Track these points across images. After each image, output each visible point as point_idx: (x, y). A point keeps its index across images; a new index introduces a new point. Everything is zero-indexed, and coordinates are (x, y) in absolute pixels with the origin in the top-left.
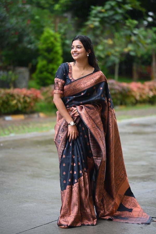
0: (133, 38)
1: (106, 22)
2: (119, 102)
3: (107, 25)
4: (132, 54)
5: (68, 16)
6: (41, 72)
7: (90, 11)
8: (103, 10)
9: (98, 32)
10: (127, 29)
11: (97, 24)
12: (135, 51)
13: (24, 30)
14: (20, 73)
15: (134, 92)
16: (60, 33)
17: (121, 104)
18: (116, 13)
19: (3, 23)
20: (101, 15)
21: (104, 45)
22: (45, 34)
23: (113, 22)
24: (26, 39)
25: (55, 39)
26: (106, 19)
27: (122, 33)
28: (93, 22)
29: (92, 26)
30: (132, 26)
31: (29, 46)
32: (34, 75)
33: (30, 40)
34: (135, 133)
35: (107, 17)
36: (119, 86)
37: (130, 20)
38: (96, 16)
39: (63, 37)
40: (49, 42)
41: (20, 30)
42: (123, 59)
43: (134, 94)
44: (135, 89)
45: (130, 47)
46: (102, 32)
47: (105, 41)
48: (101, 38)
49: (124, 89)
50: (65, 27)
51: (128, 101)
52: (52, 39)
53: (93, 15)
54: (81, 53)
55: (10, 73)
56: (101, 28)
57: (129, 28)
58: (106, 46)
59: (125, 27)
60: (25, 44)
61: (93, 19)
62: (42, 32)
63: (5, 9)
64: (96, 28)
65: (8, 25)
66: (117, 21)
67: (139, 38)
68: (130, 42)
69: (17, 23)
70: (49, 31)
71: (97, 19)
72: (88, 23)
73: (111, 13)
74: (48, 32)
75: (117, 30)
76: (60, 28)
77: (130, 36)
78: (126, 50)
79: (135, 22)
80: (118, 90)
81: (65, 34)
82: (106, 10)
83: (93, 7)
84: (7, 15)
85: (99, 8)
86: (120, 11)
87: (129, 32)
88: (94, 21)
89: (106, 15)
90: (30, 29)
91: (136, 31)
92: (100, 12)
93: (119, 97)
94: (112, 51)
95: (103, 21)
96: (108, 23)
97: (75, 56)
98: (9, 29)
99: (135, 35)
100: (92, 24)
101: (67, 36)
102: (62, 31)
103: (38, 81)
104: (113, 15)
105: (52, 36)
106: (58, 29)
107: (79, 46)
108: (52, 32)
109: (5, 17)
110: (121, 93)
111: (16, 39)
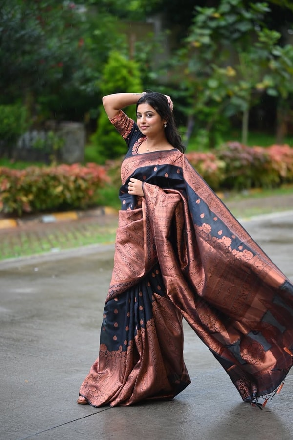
0: (273, 64)
1: (222, 36)
2: (249, 182)
3: (225, 42)
4: (272, 93)
5: (156, 22)
6: (106, 132)
7: (194, 16)
8: (217, 15)
9: (209, 55)
10: (262, 48)
11: (206, 40)
12: (276, 87)
13: (72, 58)
14: (68, 133)
15: (277, 162)
16: (138, 60)
17: (253, 186)
18: (241, 19)
19: (36, 47)
20: (213, 24)
21: (219, 78)
22: (112, 64)
23: (236, 35)
24: (77, 75)
25: (130, 72)
26: (223, 31)
27: (253, 56)
28: (200, 37)
29: (197, 44)
30: (271, 42)
31: (83, 87)
32: (93, 138)
33: (84, 76)
34: (273, 242)
35: (224, 28)
36: (249, 153)
37: (267, 31)
38: (204, 26)
39: (145, 67)
40: (118, 77)
41: (66, 59)
42: (257, 101)
43: (276, 166)
44: (278, 158)
45: (268, 81)
46: (217, 54)
47: (222, 71)
48: (214, 66)
49: (256, 158)
50: (148, 49)
51: (266, 179)
52: (124, 72)
53: (200, 24)
54: (154, 124)
55: (51, 134)
56: (215, 47)
57: (265, 46)
58: (224, 80)
59: (258, 45)
60: (77, 84)
61: (198, 31)
62: (105, 60)
63: (37, 22)
64: (204, 47)
65: (44, 52)
66: (244, 34)
67: (284, 63)
68: (268, 71)
69: (60, 48)
70: (118, 58)
71: (207, 32)
72: (191, 39)
73: (231, 19)
74: (117, 60)
75: (245, 50)
76: (139, 50)
77: (268, 60)
78: (260, 86)
79: (276, 35)
80: (247, 160)
81: (147, 61)
82: (223, 14)
83: (199, 9)
84: (43, 33)
85: (209, 12)
86: (248, 15)
87: (265, 54)
88: (202, 35)
89: (223, 23)
90: (86, 54)
91: (277, 52)
92: (212, 18)
93: (249, 172)
94: (236, 89)
95: (216, 34)
96: (227, 38)
97: (144, 129)
98: (46, 59)
99: (276, 58)
100: (197, 41)
101: (153, 64)
102: (143, 56)
103: (101, 148)
104: (235, 23)
105: (125, 67)
106: (134, 53)
107: (148, 112)
108: (123, 59)
109: (38, 38)
110: (252, 166)
111: (59, 76)
